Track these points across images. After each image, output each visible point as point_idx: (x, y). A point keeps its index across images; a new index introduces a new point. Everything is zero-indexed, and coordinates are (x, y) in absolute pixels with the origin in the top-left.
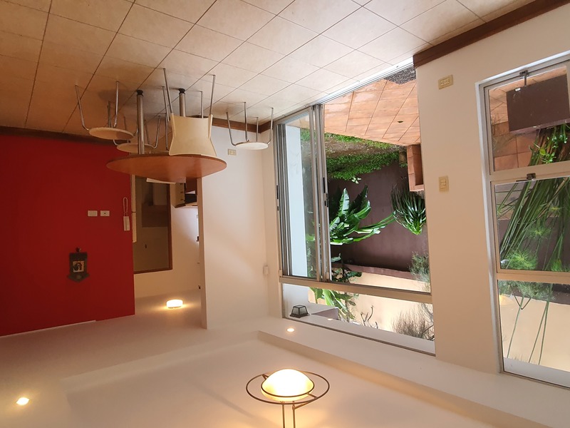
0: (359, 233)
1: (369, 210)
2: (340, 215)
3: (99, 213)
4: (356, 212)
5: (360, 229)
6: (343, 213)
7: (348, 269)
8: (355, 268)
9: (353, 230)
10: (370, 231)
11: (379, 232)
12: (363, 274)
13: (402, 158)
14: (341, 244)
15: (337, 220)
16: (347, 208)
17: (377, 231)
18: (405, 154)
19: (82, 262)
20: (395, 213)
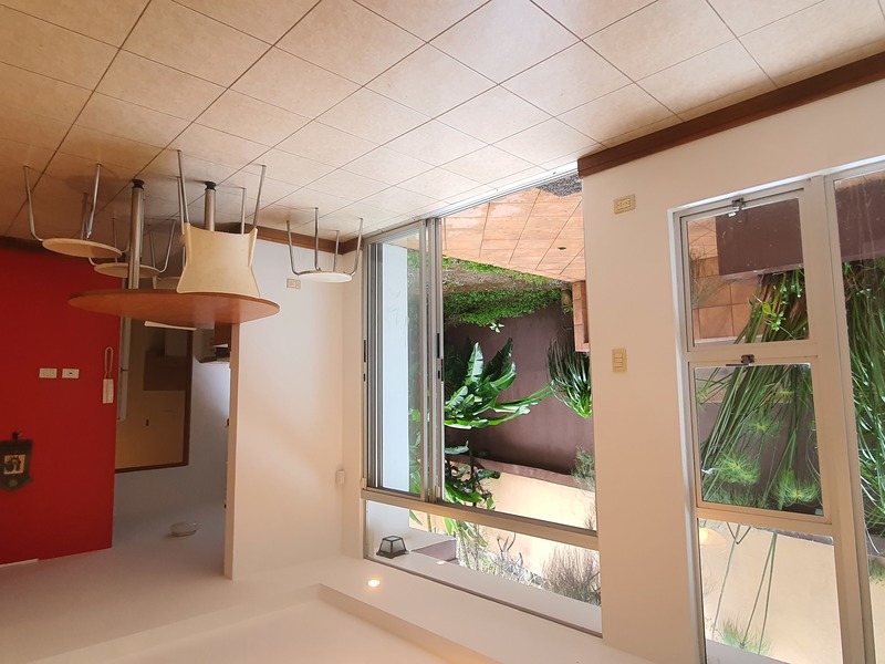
0: (497, 411)
1: (513, 378)
2: (468, 382)
3: (60, 373)
4: (493, 380)
5: (499, 405)
6: (474, 379)
7: (480, 467)
8: (490, 466)
9: (487, 407)
10: (514, 408)
11: (527, 411)
12: (502, 474)
13: (565, 298)
14: (469, 427)
15: (464, 390)
16: (479, 372)
17: (524, 410)
18: (570, 293)
19: (22, 458)
20: (552, 383)
